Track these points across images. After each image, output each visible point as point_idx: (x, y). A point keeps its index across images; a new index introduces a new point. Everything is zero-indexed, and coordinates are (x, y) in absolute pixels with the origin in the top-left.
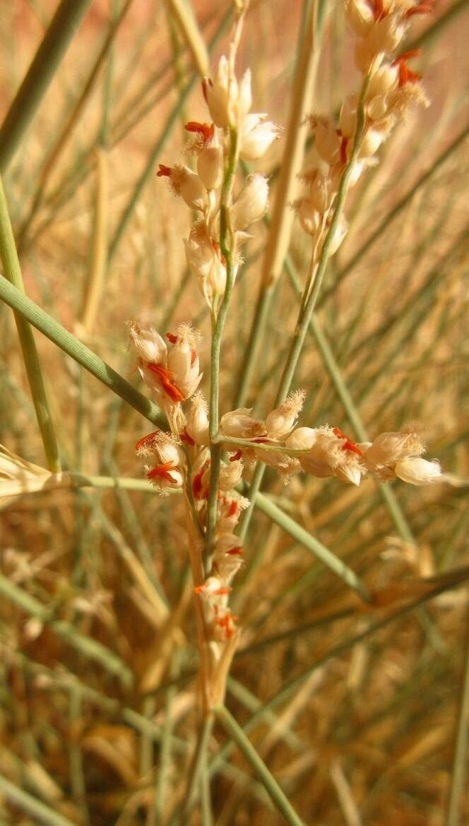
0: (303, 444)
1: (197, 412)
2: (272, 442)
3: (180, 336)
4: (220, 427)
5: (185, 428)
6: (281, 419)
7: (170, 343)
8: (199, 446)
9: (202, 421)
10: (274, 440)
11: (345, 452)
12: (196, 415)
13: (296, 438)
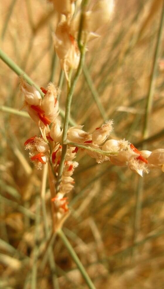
0: (112, 149)
1: (55, 126)
2: (95, 146)
3: (49, 91)
4: (68, 136)
5: (49, 133)
6: (100, 136)
7: (44, 94)
8: (56, 143)
9: (58, 132)
10: (96, 145)
11: (138, 161)
12: (55, 128)
13: (108, 146)
